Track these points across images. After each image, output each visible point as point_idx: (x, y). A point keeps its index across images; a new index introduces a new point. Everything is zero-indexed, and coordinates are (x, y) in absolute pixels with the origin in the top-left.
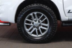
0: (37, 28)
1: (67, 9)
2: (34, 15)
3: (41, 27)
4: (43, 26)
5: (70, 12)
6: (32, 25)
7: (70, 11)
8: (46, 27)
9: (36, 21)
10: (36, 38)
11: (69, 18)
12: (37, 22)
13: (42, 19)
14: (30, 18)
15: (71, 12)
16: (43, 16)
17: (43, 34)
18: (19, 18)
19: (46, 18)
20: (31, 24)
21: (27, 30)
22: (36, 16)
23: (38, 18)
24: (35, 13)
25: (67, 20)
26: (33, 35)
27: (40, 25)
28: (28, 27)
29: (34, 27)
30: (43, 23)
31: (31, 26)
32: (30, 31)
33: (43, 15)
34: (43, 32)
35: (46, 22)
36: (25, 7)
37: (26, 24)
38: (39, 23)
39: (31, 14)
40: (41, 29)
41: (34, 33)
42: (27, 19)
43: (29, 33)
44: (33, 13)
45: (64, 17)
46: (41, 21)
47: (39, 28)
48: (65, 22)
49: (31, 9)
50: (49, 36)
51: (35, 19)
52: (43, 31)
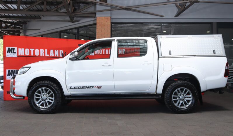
1: (69, 86)
2: (42, 90)
3: (48, 100)
4: (50, 99)
5: (71, 88)
6: (41, 98)
7: (71, 87)
8: (52, 100)
9: (44, 95)
10: (42, 109)
11: (71, 93)
12: (45, 95)
13: (49, 93)
14: (39, 92)
15: (72, 89)
16: (50, 91)
17: (49, 106)
18: (30, 92)
19: (52, 92)
20: (40, 98)
21: (36, 102)
22: (44, 91)
23: (46, 92)
24: (43, 88)
25: (70, 95)
26: (41, 107)
27: (47, 98)
28: (37, 100)
29: (42, 100)
30: (49, 96)
31: (40, 99)
32: (39, 103)
33: (49, 90)
34: (49, 104)
35: (52, 96)
36: (36, 83)
37: (35, 97)
38: (47, 97)
39: (40, 89)
40: (48, 102)
41: (42, 105)
42: (36, 93)
43: (38, 105)
44: (42, 88)
45: (67, 92)
46: (48, 95)
47: (46, 101)
48: (68, 96)
49: (40, 85)
50: (54, 108)
51: (43, 93)
52: (50, 103)
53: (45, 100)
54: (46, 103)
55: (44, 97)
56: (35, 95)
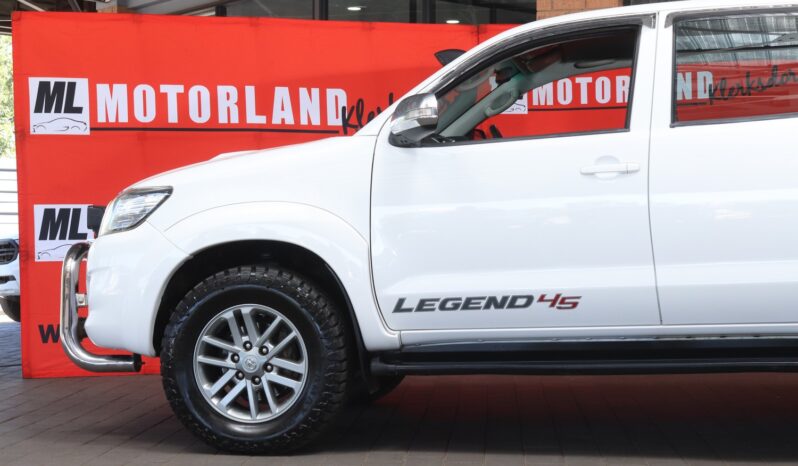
0: (253, 381)
1: (390, 293)
2: (239, 317)
3: (274, 376)
4: (282, 372)
5: (405, 306)
6: (232, 364)
7: (401, 301)
8: (296, 376)
9: (247, 346)
10: (238, 429)
11: (400, 336)
12: (255, 350)
13: (275, 339)
14: (223, 332)
15: (410, 310)
16: (282, 325)
17: (277, 410)
18: (174, 330)
19: (295, 333)
20: (228, 362)
21: (208, 389)
22: (250, 324)
23: (261, 331)
24: (246, 310)
25: (397, 345)
26: (232, 414)
27: (266, 367)
28: (213, 373)
29: (240, 374)
30: (280, 355)
31: (227, 369)
32: (222, 394)
33: (280, 317)
34: (279, 401)
35: (292, 352)
36: (202, 278)
37: (201, 358)
38: (264, 359)
39: (228, 315)
40: (273, 385)
41: (240, 403)
42: (207, 339)
43: (214, 402)
44: (236, 307)
45: (378, 329)
46: (270, 346)
47: (263, 379)
48: (385, 355)
49: (228, 289)
50: (305, 421)
51: (245, 339)
52: (282, 393)
53: (254, 378)
54: (260, 393)
55: (251, 358)
56: (198, 347)
